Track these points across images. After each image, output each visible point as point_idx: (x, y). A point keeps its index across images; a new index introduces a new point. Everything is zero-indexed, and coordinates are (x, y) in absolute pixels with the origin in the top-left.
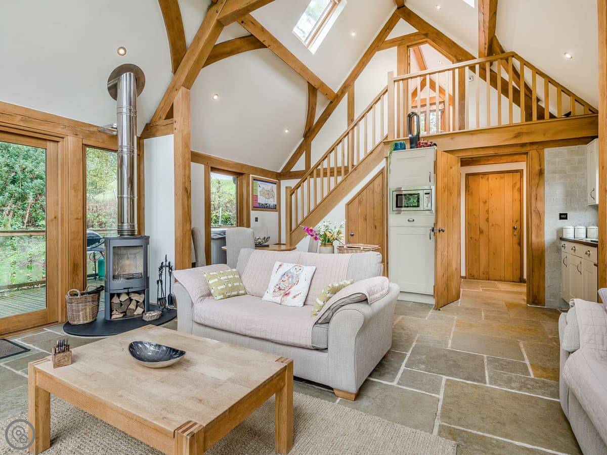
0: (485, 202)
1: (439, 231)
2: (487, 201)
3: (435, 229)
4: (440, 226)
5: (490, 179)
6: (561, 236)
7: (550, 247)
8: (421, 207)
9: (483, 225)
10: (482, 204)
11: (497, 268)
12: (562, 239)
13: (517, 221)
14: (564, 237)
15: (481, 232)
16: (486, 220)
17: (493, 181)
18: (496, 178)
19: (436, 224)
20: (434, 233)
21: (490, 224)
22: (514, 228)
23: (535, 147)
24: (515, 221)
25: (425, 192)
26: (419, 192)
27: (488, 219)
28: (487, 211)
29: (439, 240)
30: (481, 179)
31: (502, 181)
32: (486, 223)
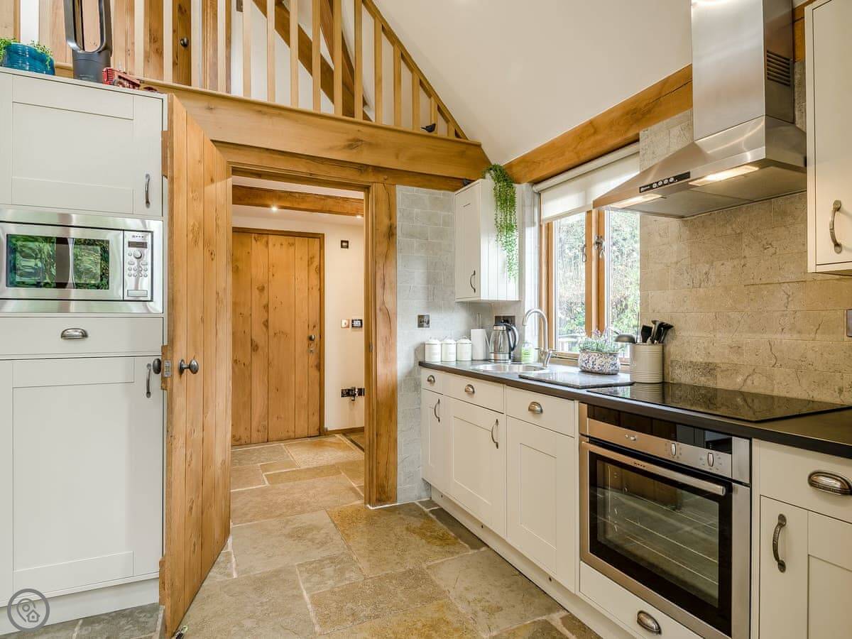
0: (262, 289)
1: (181, 370)
2: (266, 285)
3: (165, 364)
4: (182, 353)
5: (270, 245)
6: (421, 359)
7: (404, 380)
8: (115, 290)
9: (258, 333)
10: (256, 292)
11: (282, 416)
12: (422, 364)
13: (314, 327)
14: (427, 360)
15: (255, 348)
16: (265, 325)
17: (277, 249)
18: (282, 245)
19: (168, 348)
20: (164, 380)
21: (271, 333)
22: (310, 338)
23: (382, 177)
24: (311, 327)
25: (129, 237)
26: (109, 236)
27: (267, 321)
28: (266, 307)
29: (180, 401)
30: (254, 241)
31: (292, 249)
32: (264, 329)
